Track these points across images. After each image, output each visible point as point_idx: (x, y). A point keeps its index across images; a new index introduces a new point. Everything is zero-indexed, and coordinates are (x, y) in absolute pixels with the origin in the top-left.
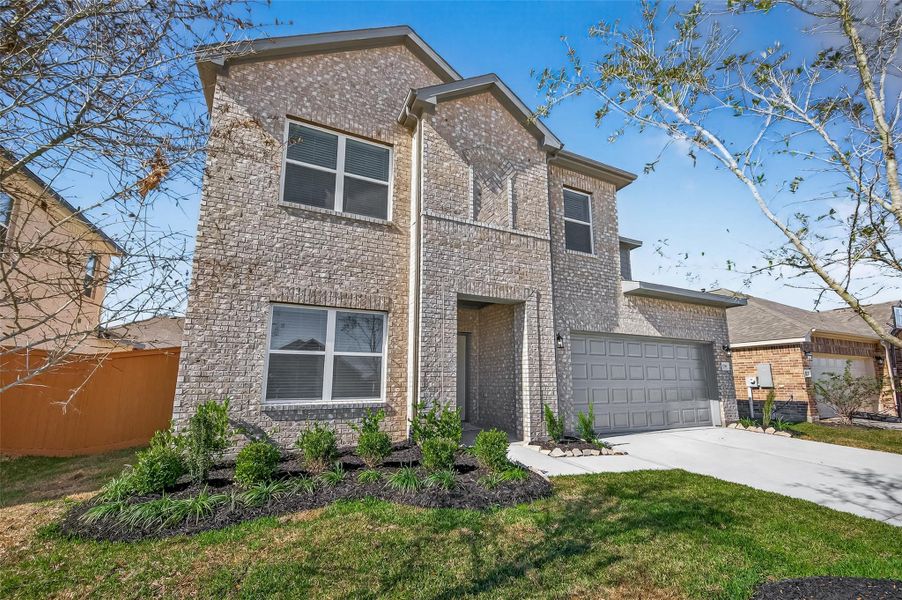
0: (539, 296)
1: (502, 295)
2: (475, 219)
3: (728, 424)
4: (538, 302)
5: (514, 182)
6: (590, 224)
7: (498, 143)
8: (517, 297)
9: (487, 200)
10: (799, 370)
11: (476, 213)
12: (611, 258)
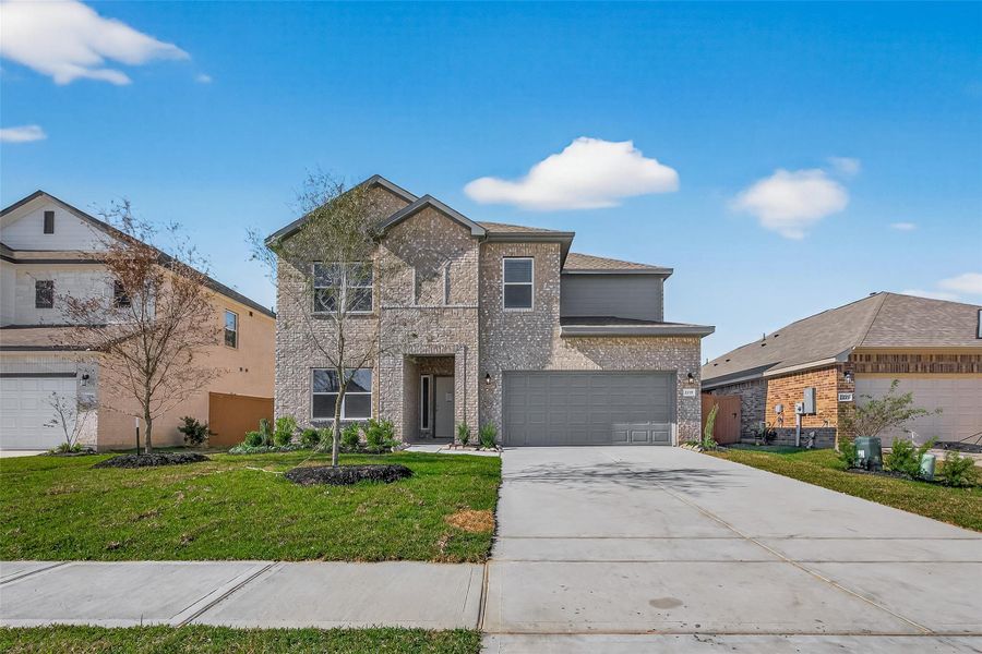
0: (466, 349)
1: (436, 352)
2: (416, 304)
3: (681, 443)
4: (465, 354)
5: (448, 269)
6: (532, 284)
7: (437, 244)
8: (448, 351)
9: (426, 287)
10: (834, 393)
11: (416, 300)
12: (550, 310)
